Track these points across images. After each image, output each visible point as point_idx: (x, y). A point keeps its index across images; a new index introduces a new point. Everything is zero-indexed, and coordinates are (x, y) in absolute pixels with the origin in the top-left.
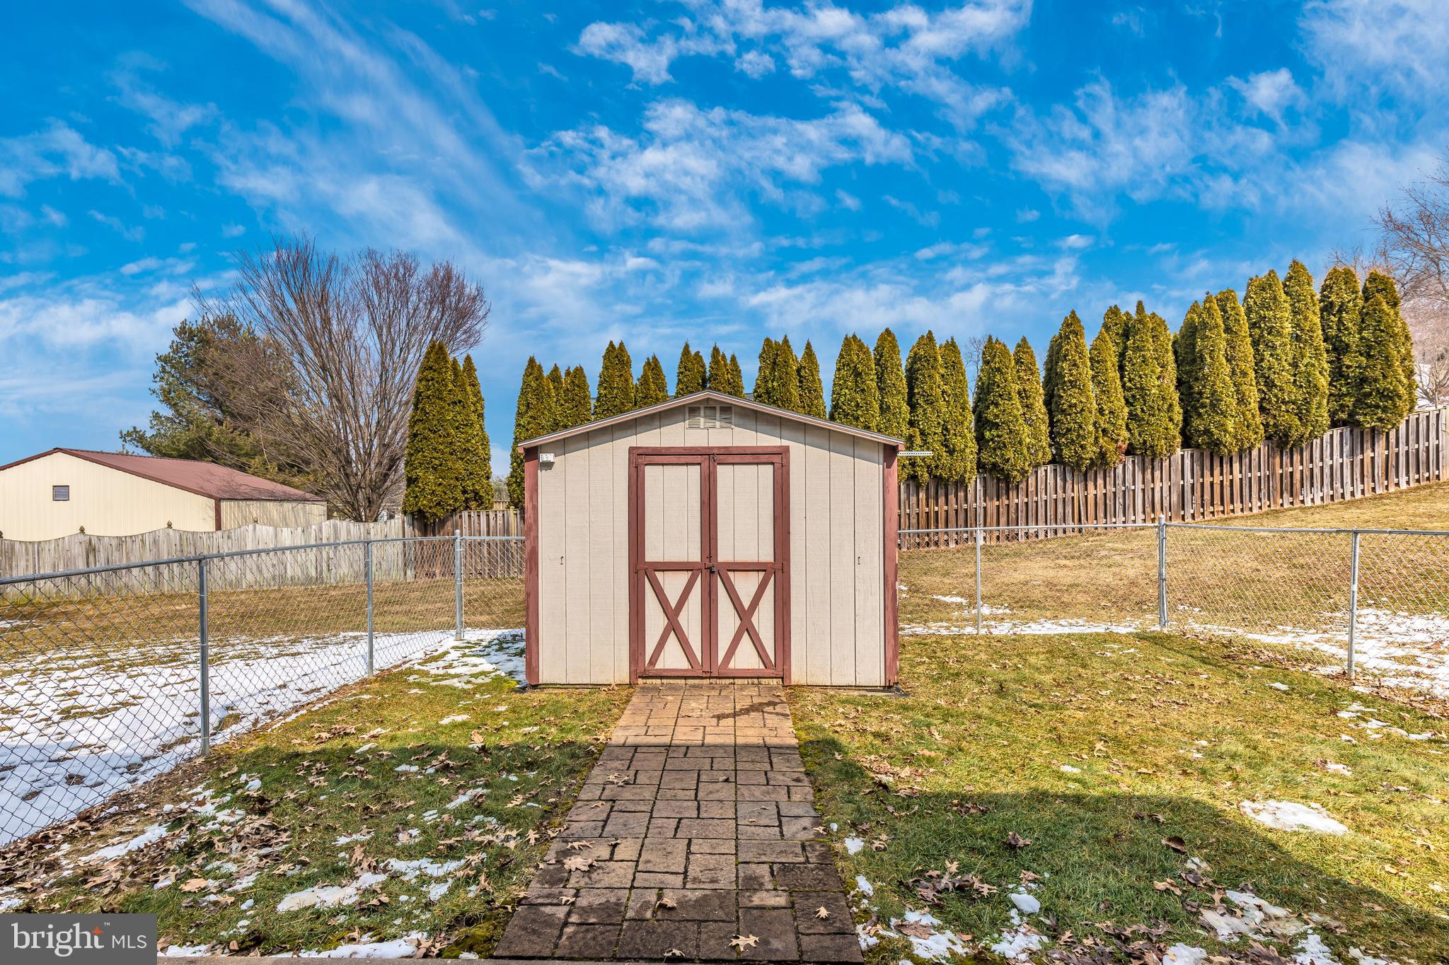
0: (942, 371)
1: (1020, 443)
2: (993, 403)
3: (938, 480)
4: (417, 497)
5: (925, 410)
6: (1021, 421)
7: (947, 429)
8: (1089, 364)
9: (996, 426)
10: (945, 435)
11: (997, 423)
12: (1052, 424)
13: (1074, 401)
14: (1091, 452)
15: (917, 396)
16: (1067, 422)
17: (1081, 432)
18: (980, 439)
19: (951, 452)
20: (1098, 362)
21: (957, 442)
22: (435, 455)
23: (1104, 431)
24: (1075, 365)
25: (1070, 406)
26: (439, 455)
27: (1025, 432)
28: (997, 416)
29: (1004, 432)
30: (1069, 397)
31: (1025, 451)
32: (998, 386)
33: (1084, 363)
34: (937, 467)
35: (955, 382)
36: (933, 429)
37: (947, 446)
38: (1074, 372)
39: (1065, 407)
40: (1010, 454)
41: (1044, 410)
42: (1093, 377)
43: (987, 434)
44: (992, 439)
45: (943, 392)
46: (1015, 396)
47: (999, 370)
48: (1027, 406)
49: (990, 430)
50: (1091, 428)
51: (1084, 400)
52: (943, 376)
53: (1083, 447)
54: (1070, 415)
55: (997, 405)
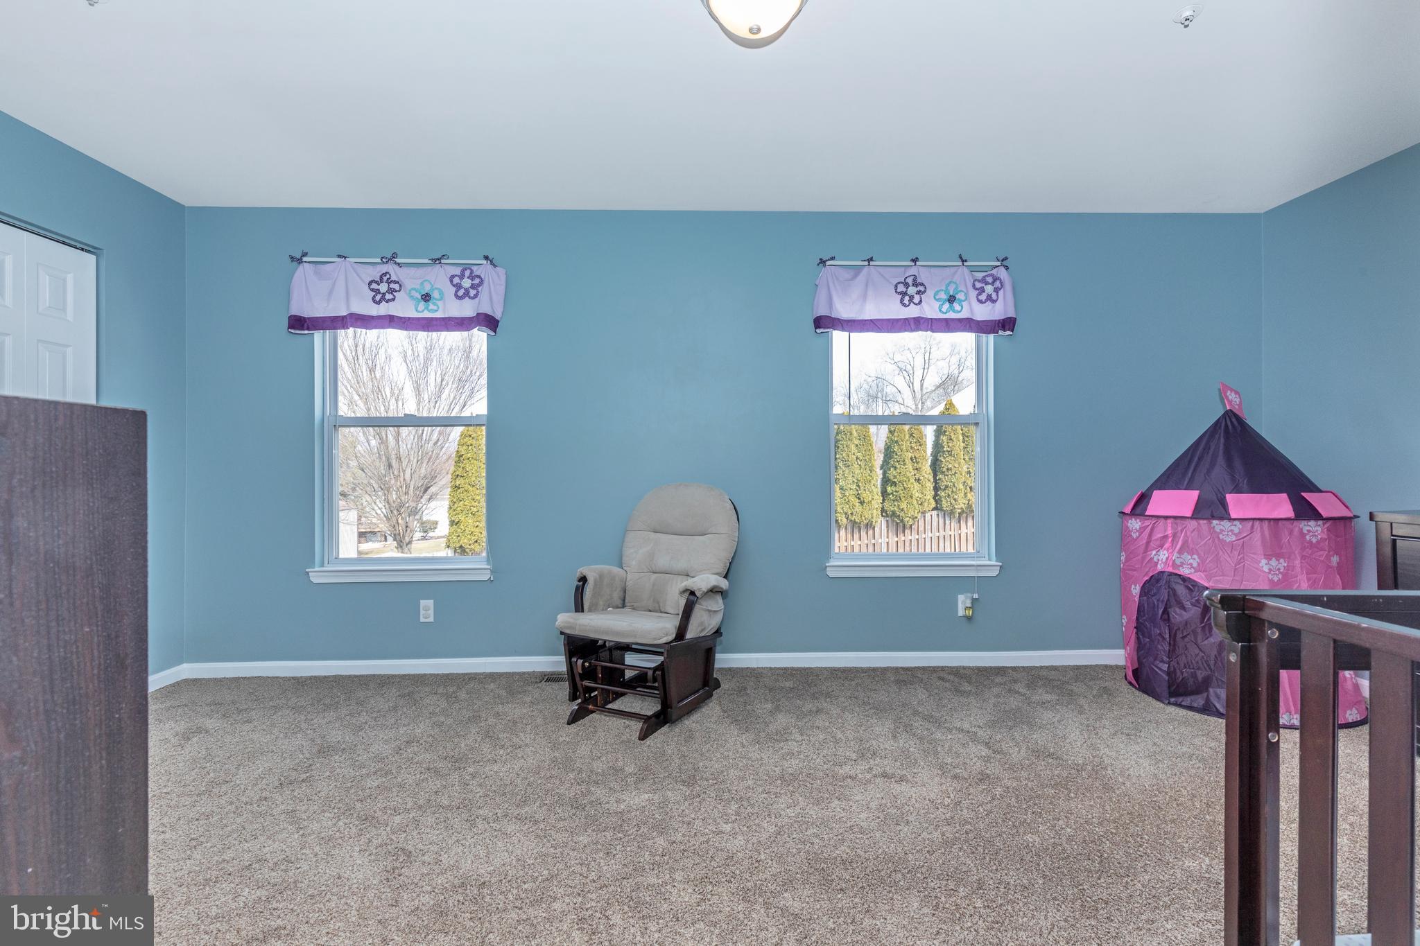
0: (857, 442)
1: (911, 497)
2: (893, 467)
3: (854, 523)
4: (459, 536)
5: (843, 471)
6: (912, 480)
7: (858, 486)
8: (961, 438)
9: (894, 484)
10: (857, 491)
11: (895, 482)
12: (936, 481)
13: (950, 466)
14: (961, 504)
15: (839, 460)
16: (944, 480)
17: (954, 489)
18: (884, 493)
19: (862, 503)
20: (967, 437)
21: (866, 496)
22: (474, 504)
23: (971, 488)
24: (951, 439)
25: (948, 469)
26: (477, 504)
27: (915, 488)
28: (895, 477)
29: (900, 488)
30: (946, 462)
31: (915, 502)
32: (896, 454)
33: (957, 438)
34: (852, 514)
35: (865, 451)
36: (849, 486)
37: (859, 499)
38: (950, 445)
39: (944, 469)
40: (903, 506)
41: (929, 470)
42: (964, 448)
43: (889, 489)
44: (892, 493)
45: (857, 458)
46: (908, 461)
47: (897, 442)
48: (917, 469)
49: (891, 486)
50: (961, 486)
51: (957, 466)
52: (857, 445)
53: (955, 500)
54: (947, 475)
55: (895, 468)
